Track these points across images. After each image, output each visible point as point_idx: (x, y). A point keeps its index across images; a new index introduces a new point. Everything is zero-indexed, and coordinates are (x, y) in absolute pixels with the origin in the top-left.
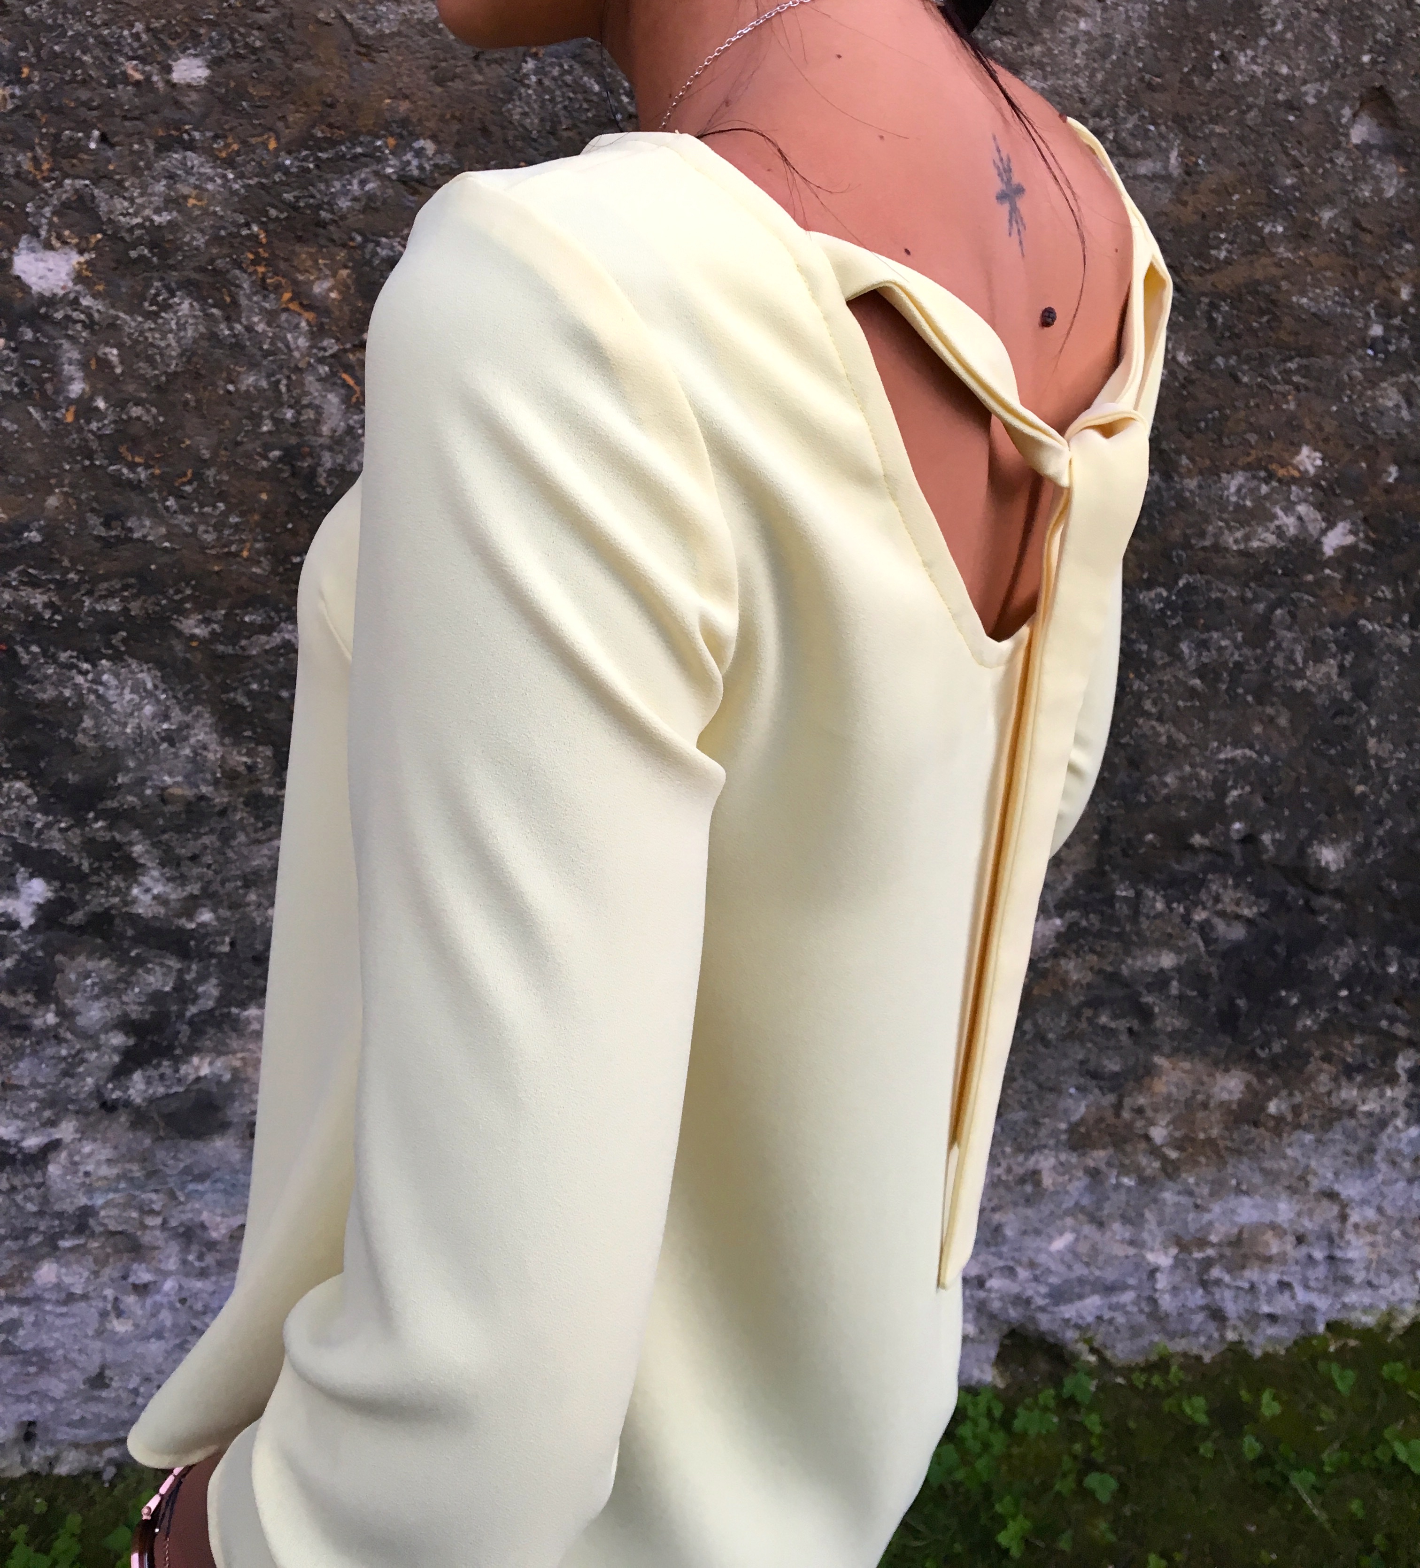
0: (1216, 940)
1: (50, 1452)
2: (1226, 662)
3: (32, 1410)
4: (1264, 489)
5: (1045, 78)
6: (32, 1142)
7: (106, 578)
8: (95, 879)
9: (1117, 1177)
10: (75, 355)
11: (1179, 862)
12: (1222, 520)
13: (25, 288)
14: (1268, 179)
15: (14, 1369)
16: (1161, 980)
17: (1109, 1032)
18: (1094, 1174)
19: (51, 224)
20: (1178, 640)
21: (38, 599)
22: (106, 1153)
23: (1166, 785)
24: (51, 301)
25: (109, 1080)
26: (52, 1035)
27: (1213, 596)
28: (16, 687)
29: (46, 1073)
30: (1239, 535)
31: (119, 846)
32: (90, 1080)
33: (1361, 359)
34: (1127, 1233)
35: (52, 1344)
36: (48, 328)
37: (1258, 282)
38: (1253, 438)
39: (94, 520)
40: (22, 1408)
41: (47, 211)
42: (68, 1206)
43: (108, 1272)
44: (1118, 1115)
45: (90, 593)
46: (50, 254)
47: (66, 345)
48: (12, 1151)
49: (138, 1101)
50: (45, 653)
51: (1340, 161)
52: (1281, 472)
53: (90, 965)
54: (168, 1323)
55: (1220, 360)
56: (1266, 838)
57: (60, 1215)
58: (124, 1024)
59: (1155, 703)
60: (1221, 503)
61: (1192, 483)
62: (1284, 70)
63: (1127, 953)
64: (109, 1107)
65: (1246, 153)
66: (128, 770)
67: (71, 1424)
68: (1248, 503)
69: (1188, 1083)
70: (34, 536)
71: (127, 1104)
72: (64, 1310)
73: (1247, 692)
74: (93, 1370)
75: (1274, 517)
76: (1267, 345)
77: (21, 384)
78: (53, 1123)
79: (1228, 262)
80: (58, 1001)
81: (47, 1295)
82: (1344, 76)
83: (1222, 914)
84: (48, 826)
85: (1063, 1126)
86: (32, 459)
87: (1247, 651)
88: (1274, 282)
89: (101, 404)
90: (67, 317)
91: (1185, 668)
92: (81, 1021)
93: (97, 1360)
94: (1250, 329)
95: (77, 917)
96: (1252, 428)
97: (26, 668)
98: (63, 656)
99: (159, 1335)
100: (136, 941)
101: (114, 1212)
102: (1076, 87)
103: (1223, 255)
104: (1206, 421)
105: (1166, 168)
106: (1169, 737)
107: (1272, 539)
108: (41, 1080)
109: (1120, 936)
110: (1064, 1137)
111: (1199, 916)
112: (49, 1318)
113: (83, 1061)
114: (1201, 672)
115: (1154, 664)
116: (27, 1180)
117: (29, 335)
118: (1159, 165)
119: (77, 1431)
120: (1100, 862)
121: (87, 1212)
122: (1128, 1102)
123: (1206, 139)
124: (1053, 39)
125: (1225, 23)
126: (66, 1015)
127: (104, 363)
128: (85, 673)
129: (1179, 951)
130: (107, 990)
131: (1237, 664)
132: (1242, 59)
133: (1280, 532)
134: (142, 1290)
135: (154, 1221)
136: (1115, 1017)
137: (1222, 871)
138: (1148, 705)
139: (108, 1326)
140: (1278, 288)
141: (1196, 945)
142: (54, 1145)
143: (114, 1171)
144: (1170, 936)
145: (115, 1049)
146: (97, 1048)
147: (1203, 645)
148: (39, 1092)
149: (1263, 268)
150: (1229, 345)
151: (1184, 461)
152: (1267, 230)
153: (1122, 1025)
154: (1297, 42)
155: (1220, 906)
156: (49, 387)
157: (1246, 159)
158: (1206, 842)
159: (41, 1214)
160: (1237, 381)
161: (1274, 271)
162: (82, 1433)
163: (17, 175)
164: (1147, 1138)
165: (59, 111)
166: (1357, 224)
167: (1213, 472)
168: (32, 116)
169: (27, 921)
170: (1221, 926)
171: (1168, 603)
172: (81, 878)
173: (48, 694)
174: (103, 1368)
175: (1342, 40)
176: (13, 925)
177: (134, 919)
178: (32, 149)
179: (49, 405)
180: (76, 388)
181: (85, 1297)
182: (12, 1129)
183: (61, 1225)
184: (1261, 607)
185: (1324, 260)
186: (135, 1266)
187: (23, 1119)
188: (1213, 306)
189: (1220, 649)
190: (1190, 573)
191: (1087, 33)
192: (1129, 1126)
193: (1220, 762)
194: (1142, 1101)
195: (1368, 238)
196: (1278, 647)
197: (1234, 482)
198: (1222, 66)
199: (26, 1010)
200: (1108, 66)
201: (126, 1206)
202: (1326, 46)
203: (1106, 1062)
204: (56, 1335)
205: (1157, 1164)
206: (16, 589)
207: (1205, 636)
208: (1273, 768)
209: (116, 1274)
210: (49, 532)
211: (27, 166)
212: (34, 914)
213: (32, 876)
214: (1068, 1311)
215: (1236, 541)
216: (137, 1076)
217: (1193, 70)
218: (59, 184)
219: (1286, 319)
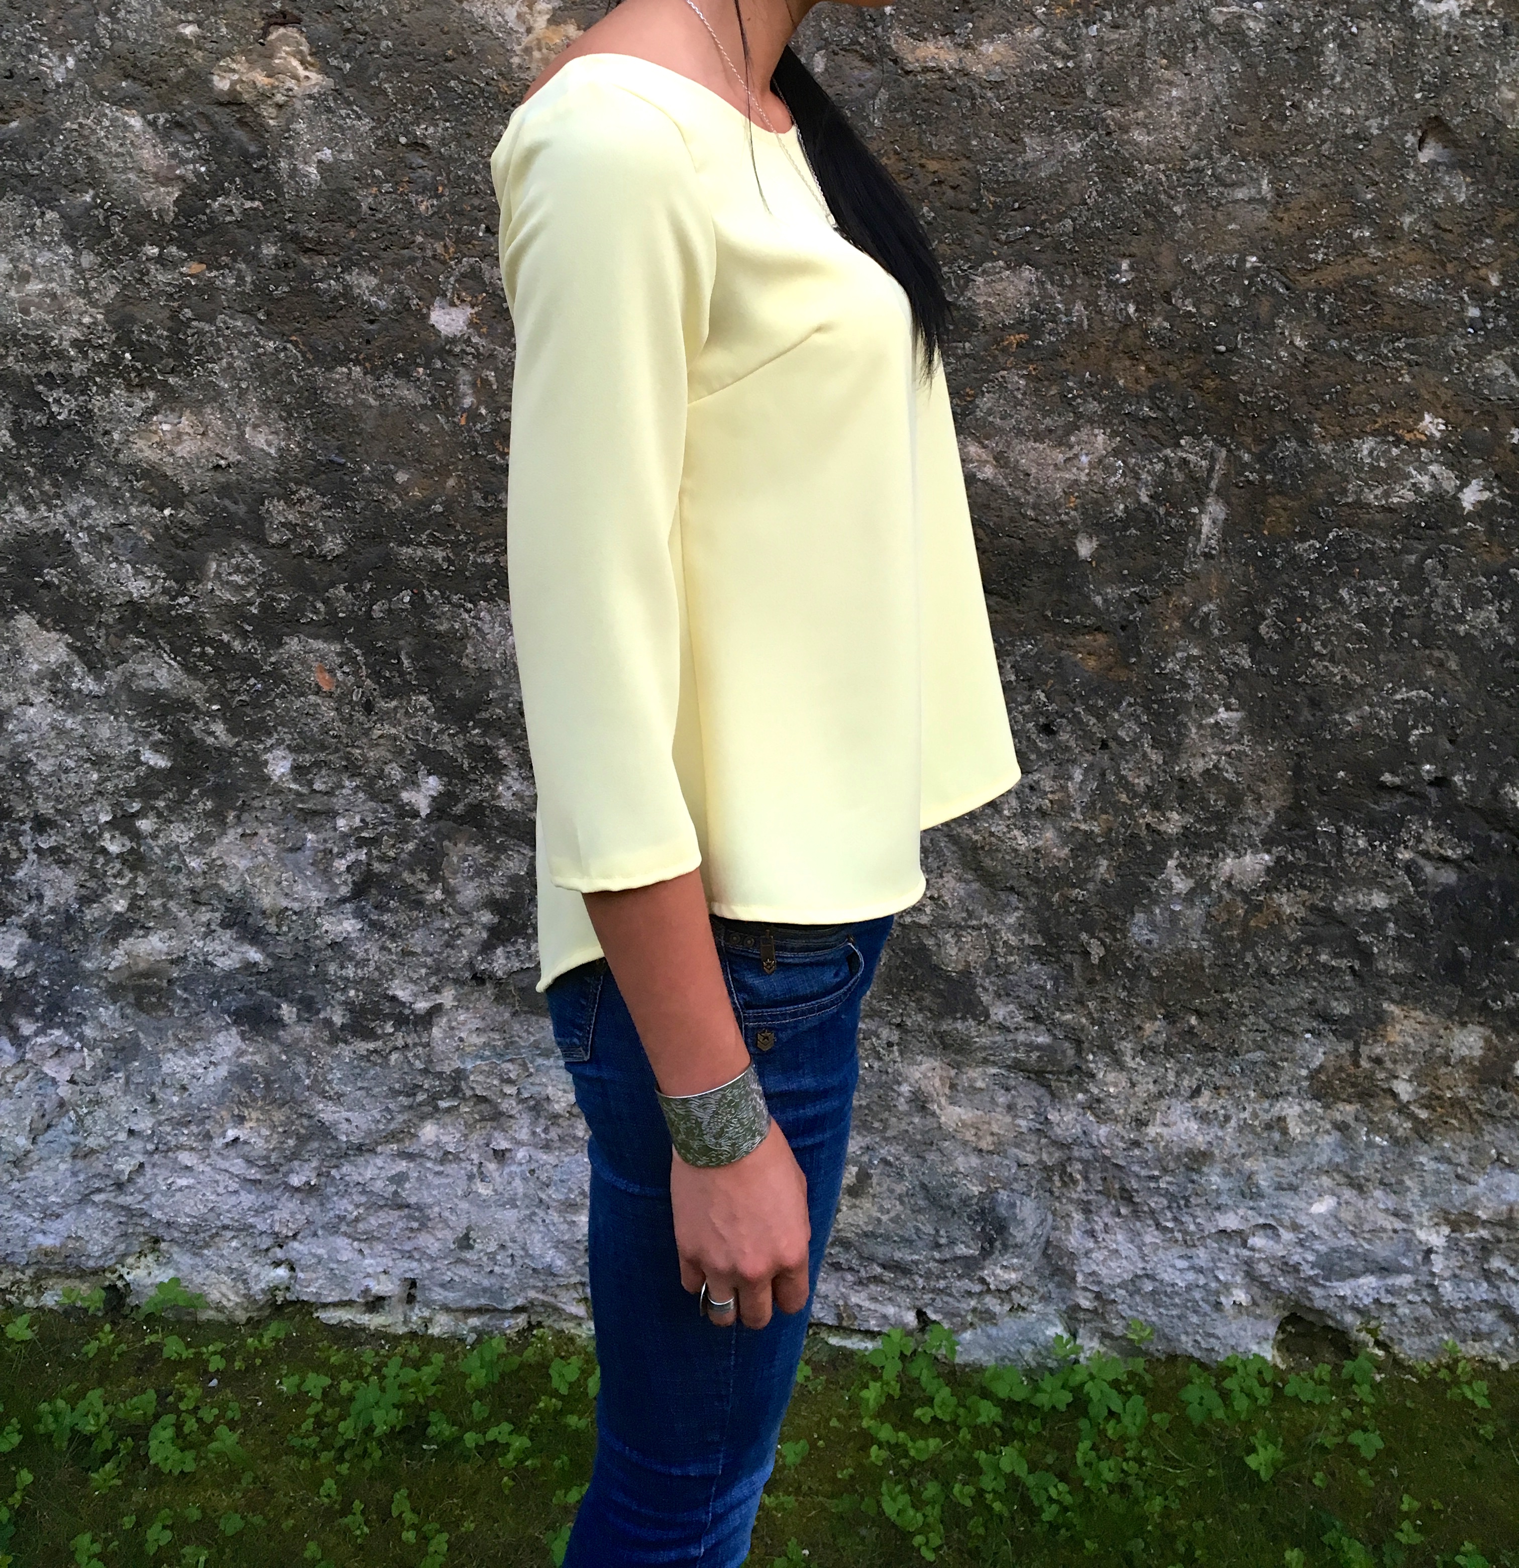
0: (1425, 882)
1: (427, 1313)
2: (1385, 609)
3: (414, 1269)
4: (1395, 451)
5: (1149, 134)
6: (422, 1005)
7: (485, 538)
8: (472, 776)
9: (1367, 1134)
10: (468, 378)
11: (1376, 803)
12: (1361, 479)
13: (437, 333)
14: (1348, 194)
15: (401, 1224)
16: (1376, 920)
17: (1333, 971)
18: (1342, 1127)
19: (454, 288)
20: (1336, 588)
21: (439, 554)
22: (477, 1023)
23: (1349, 724)
24: (453, 340)
25: (480, 953)
26: (438, 909)
27: (1363, 547)
28: (423, 621)
29: (435, 944)
30: (1378, 492)
31: (489, 749)
32: (465, 952)
33: (1463, 336)
34: (1391, 1202)
35: (430, 1200)
36: (451, 360)
37: (1357, 278)
38: (1377, 408)
39: (477, 496)
40: (406, 1264)
41: (452, 280)
42: (447, 1068)
43: (476, 1137)
44: (1357, 1064)
45: (473, 550)
46: (453, 309)
47: (462, 370)
48: (407, 1012)
49: (500, 974)
50: (443, 594)
51: (1411, 176)
52: (1408, 437)
53: (468, 850)
54: (520, 1191)
55: (1334, 343)
56: (1457, 779)
57: (439, 1075)
58: (492, 903)
59: (1324, 646)
60: (1358, 466)
61: (1328, 449)
62: (1348, 111)
63: (1337, 889)
64: (479, 979)
65: (1327, 176)
66: (496, 687)
67: (443, 1286)
68: (1382, 464)
69: (1425, 1035)
70: (438, 508)
71: (492, 976)
72: (439, 1168)
73: (1411, 636)
74: (460, 1232)
75: (1408, 476)
76: (1375, 328)
77: (432, 399)
78: (436, 990)
79: (1326, 263)
80: (444, 880)
81: (428, 1152)
82: (1401, 111)
83: (1426, 855)
84: (441, 731)
85: (1304, 1072)
86: (438, 451)
87: (1404, 598)
88: (1369, 276)
89: (483, 411)
90: (463, 351)
91: (1348, 613)
92: (460, 898)
93: (465, 1223)
94: (1357, 317)
95: (459, 809)
96: (1374, 399)
97: (430, 606)
98: (455, 598)
99: (512, 1203)
100: (501, 831)
101: (481, 1078)
102: (1175, 138)
103: (1320, 257)
104: (1331, 394)
105: (1259, 193)
106: (1344, 678)
107: (1410, 496)
108: (430, 949)
109: (1326, 872)
110: (1305, 1084)
111: (1404, 855)
112: (430, 1177)
113: (461, 935)
114: (1364, 615)
115: (1318, 609)
116: (417, 1040)
117: (438, 364)
118: (1253, 191)
119: (446, 1293)
120: (1297, 797)
121: (459, 1075)
122: (1364, 1050)
123: (1289, 168)
124: (1153, 105)
125: (1293, 81)
126: (449, 892)
127: (486, 382)
128: (468, 611)
129: (1389, 891)
130: (481, 872)
131: (1397, 608)
132: (1311, 106)
133: (1416, 489)
134: (500, 1156)
135: (510, 1090)
136: (1336, 955)
137: (1421, 812)
138: (1318, 646)
139: (474, 1188)
140: (1376, 281)
141: (1405, 885)
142: (437, 1010)
143: (482, 1039)
144: (1376, 873)
145: (484, 926)
146: (471, 925)
147: (1361, 592)
148: (429, 960)
149: (1357, 267)
150: (1340, 330)
151: (1317, 429)
152: (1356, 235)
153: (1344, 963)
154: (1355, 88)
155: (1422, 847)
156: (450, 400)
157: (1327, 182)
158: (1397, 780)
159: (425, 1072)
160: (1352, 359)
161: (1368, 268)
162: (450, 1297)
163: (434, 257)
164: (1395, 1095)
165: (461, 213)
166: (1437, 226)
167: (1345, 438)
168: (443, 218)
169: (424, 812)
170: (1429, 869)
171: (1322, 554)
172: (462, 775)
173: (443, 627)
174: (469, 1229)
175: (1395, 85)
176: (415, 814)
177: (499, 810)
178: (443, 239)
179: (449, 413)
180: (468, 402)
181: (457, 1158)
182: (408, 992)
183: (441, 1085)
184: (1412, 559)
185: (1411, 257)
186: (496, 1134)
187: (415, 982)
188: (1320, 299)
189: (1378, 594)
190: (1340, 528)
191: (1179, 98)
192: (1370, 1076)
193: (1397, 702)
194: (1378, 1050)
195: (1448, 236)
196: (1434, 593)
197: (1366, 446)
198: (1294, 112)
199: (421, 887)
200: (1198, 120)
201: (489, 1074)
202: (1381, 90)
203: (1334, 1004)
204: (435, 1192)
205: (1408, 1125)
206: (425, 547)
207: (1363, 583)
208: (1452, 711)
209: (481, 1142)
210: (447, 505)
211: (440, 250)
212: (430, 806)
213: (429, 774)
214: (1344, 1289)
215: (1376, 497)
216: (499, 951)
217: (1271, 116)
218: (460, 262)
219: (1388, 307)
